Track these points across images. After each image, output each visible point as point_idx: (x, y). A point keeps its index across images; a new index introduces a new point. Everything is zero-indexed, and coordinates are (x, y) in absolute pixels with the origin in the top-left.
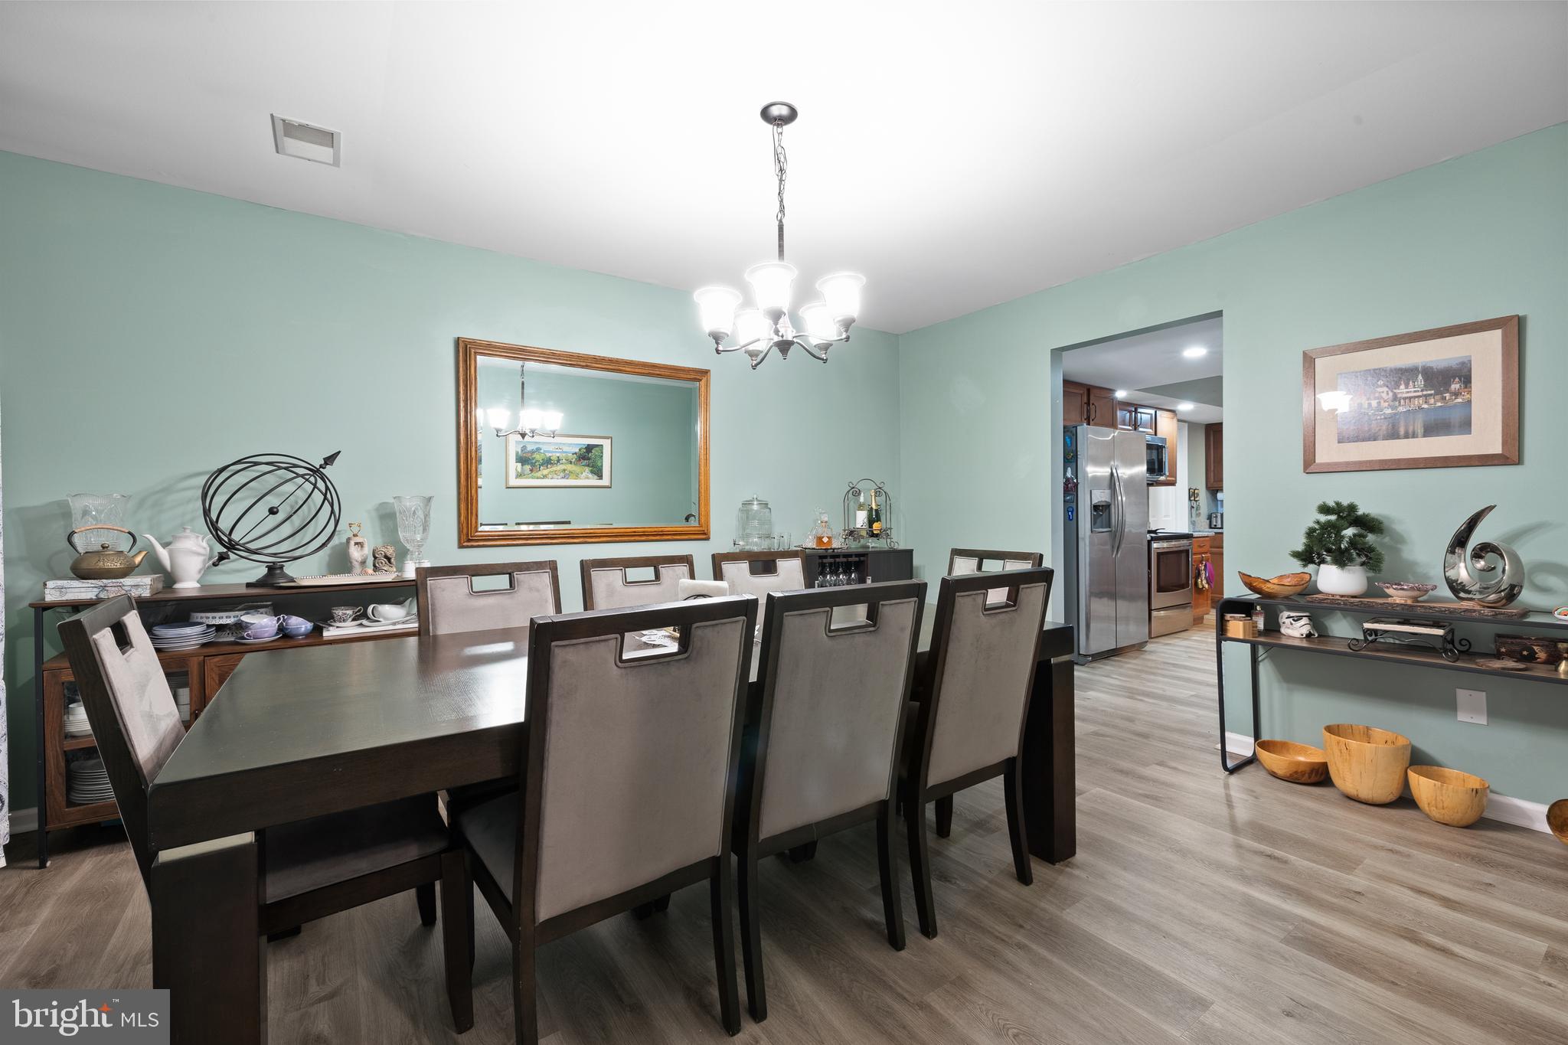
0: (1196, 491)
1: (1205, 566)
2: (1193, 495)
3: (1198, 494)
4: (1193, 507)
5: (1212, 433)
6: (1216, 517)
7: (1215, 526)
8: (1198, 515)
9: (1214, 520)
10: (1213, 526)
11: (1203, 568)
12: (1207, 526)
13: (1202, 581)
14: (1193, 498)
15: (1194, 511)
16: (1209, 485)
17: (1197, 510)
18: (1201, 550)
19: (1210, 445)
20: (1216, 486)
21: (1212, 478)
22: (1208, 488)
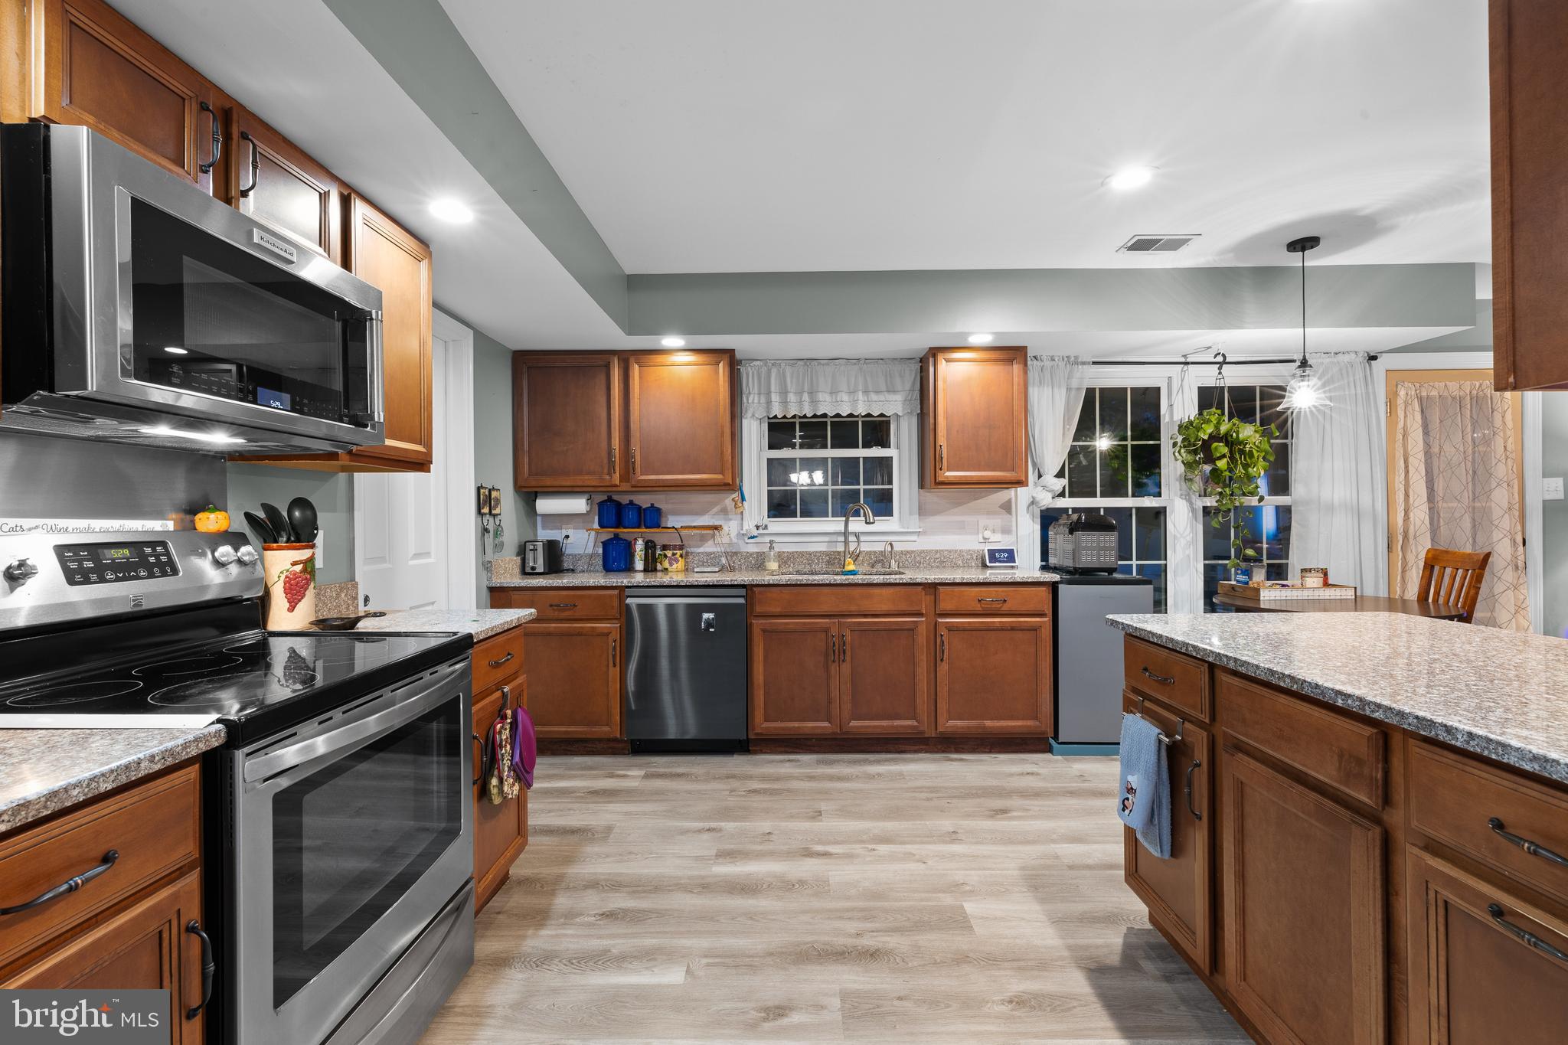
0: (494, 494)
1: (514, 726)
2: (485, 501)
3: (498, 501)
4: (486, 530)
5: (525, 370)
6: (535, 550)
7: (533, 568)
8: (499, 547)
9: (530, 556)
10: (528, 570)
11: (506, 734)
12: (517, 571)
13: (501, 780)
14: (486, 510)
15: (489, 539)
16: (519, 483)
17: (496, 535)
18: (499, 674)
19: (522, 395)
20: (533, 483)
21: (526, 467)
22: (518, 487)
